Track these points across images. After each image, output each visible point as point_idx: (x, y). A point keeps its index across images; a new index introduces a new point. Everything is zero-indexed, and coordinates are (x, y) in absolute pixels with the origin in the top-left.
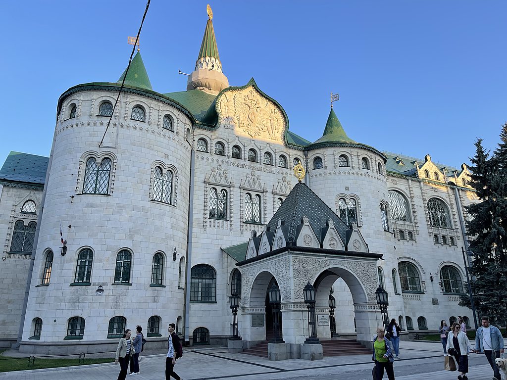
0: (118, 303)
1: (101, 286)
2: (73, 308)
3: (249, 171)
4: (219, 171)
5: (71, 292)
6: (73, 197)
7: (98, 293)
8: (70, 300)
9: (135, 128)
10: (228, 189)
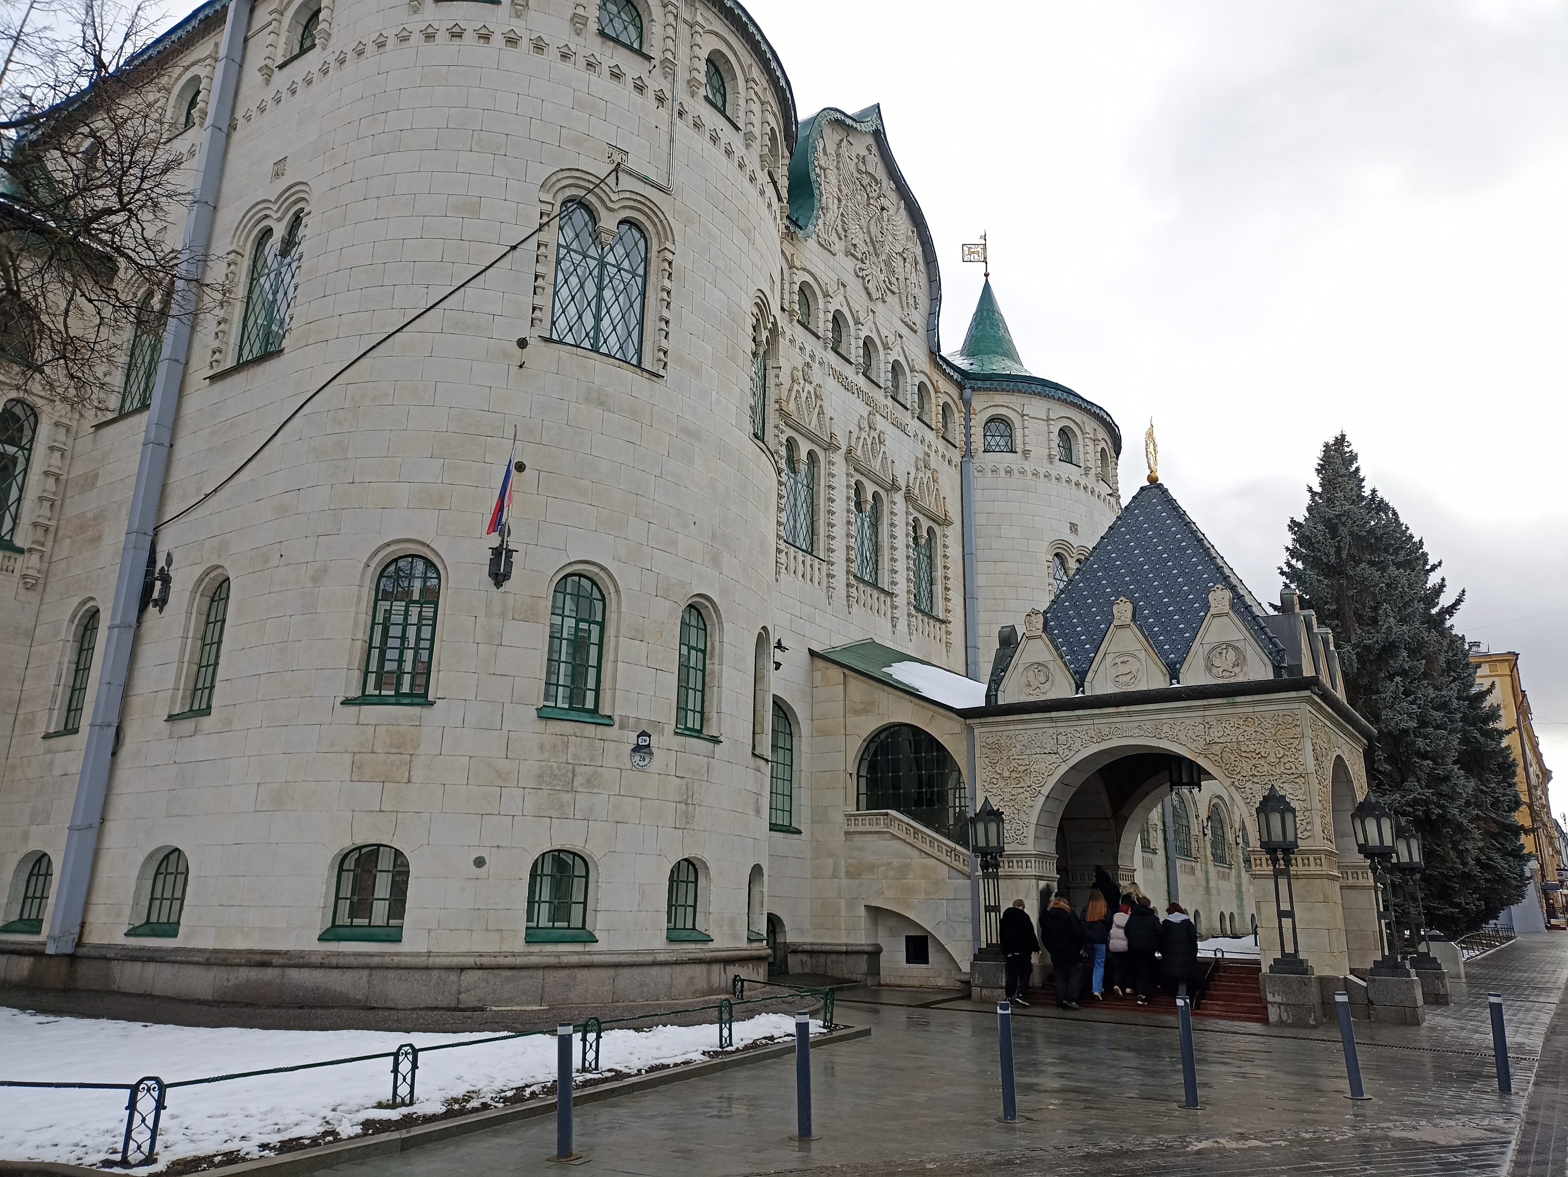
0: (691, 808)
1: (643, 734)
2: (554, 814)
3: (865, 410)
4: (808, 387)
5: (542, 748)
6: (522, 343)
7: (637, 758)
8: (541, 776)
9: (714, 139)
10: (820, 453)
